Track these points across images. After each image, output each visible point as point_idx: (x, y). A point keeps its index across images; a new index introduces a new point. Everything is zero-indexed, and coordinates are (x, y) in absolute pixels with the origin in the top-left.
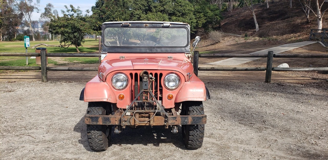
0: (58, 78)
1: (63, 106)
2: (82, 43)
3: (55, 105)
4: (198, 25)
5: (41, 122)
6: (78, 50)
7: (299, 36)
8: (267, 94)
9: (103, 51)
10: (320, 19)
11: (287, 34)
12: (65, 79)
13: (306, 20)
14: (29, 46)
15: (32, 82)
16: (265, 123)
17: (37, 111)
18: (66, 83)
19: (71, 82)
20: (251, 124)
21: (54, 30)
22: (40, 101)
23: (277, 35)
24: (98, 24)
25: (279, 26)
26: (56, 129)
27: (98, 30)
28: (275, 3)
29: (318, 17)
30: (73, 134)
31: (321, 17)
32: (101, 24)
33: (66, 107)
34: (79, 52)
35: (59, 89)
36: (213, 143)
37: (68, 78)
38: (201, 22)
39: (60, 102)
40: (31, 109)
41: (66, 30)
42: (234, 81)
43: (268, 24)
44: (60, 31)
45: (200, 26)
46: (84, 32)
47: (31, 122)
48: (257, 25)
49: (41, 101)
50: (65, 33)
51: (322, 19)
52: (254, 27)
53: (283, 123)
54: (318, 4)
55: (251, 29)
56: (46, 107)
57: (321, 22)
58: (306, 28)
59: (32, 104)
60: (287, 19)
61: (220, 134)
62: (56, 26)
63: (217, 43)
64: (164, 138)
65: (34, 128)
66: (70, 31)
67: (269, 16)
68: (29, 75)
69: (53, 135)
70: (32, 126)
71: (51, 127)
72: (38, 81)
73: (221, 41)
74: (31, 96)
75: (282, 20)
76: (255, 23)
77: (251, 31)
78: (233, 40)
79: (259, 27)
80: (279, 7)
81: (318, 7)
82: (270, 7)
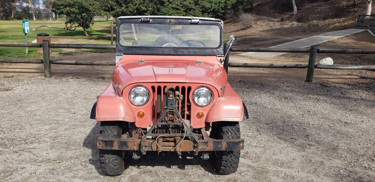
0: (64, 72)
1: (70, 112)
2: (91, 25)
3: (61, 110)
4: (227, 5)
5: (45, 133)
6: (86, 33)
7: (344, 21)
8: (309, 98)
9: (118, 51)
10: (369, 2)
11: (330, 18)
12: (71, 73)
13: (352, 3)
14: (29, 31)
15: (33, 77)
16: (308, 138)
17: (39, 117)
18: (73, 79)
19: (79, 79)
20: (292, 140)
21: (58, 10)
22: (42, 103)
23: (319, 20)
24: (109, 4)
25: (321, 9)
26: (62, 143)
27: (110, 11)
30: (82, 150)
32: (113, 4)
33: (74, 113)
34: (87, 36)
35: (65, 88)
36: (249, 166)
37: (76, 73)
38: (230, 2)
39: (66, 106)
40: (32, 115)
41: (72, 10)
42: (270, 79)
43: (308, 6)
44: (65, 11)
45: (229, 6)
46: (93, 13)
47: (32, 133)
48: (295, 8)
49: (44, 104)
50: (71, 13)
52: (292, 9)
53: (329, 139)
55: (287, 12)
56: (49, 113)
57: (370, 5)
58: (352, 12)
59: (33, 107)
61: (256, 154)
62: (61, 5)
63: (249, 28)
64: (190, 158)
65: (36, 141)
66: (77, 11)
68: (29, 68)
69: (59, 152)
70: (34, 138)
71: (56, 141)
72: (39, 75)
73: (254, 26)
74: (32, 97)
75: (324, 1)
76: (293, 5)
77: (288, 15)
78: (267, 25)
79: (297, 10)
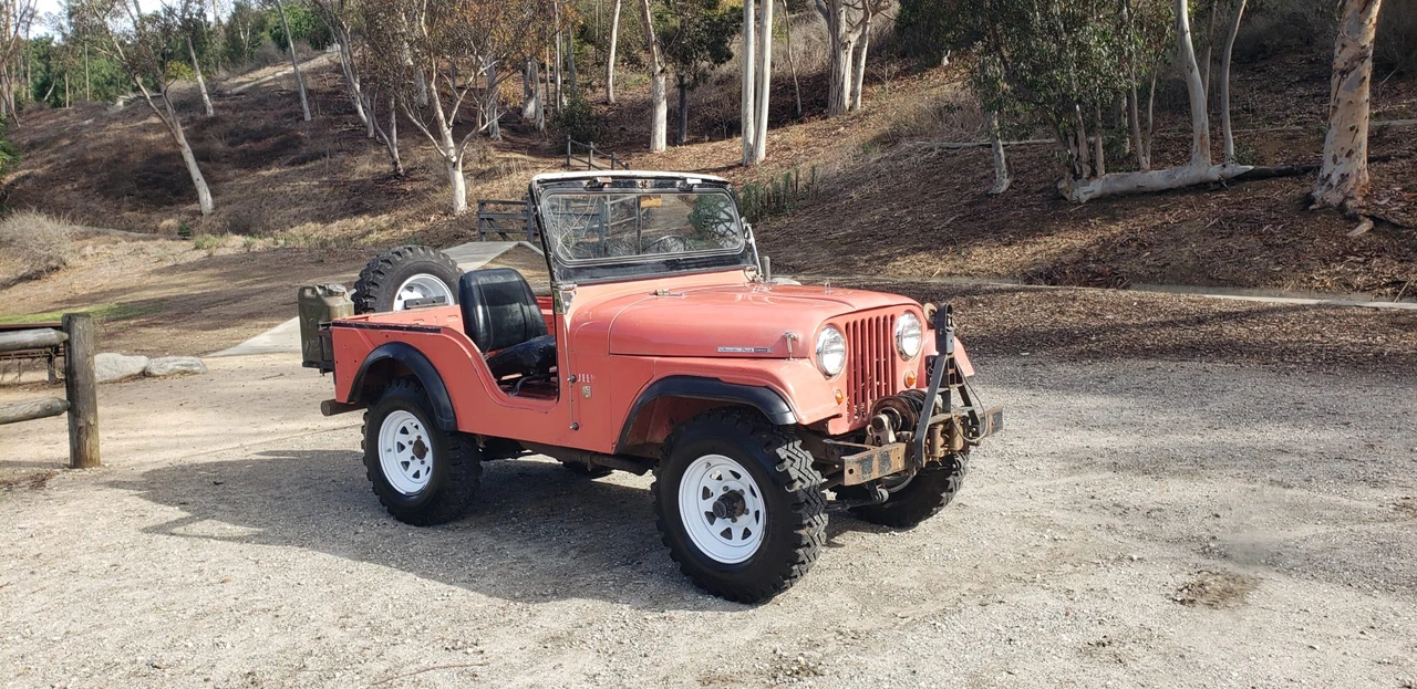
10: (455, 165)
13: (390, 168)
28: (228, 96)
29: (447, 159)
31: (458, 157)
43: (242, 180)
48: (203, 187)
51: (460, 164)
52: (187, 192)
54: (441, 115)
57: (459, 176)
60: (312, 160)
63: (58, 268)
67: (232, 149)
73: (71, 261)
75: (292, 164)
76: (194, 179)
77: (181, 213)
78: (136, 253)
79: (212, 196)
80: (255, 113)
81: (444, 125)
82: (221, 113)
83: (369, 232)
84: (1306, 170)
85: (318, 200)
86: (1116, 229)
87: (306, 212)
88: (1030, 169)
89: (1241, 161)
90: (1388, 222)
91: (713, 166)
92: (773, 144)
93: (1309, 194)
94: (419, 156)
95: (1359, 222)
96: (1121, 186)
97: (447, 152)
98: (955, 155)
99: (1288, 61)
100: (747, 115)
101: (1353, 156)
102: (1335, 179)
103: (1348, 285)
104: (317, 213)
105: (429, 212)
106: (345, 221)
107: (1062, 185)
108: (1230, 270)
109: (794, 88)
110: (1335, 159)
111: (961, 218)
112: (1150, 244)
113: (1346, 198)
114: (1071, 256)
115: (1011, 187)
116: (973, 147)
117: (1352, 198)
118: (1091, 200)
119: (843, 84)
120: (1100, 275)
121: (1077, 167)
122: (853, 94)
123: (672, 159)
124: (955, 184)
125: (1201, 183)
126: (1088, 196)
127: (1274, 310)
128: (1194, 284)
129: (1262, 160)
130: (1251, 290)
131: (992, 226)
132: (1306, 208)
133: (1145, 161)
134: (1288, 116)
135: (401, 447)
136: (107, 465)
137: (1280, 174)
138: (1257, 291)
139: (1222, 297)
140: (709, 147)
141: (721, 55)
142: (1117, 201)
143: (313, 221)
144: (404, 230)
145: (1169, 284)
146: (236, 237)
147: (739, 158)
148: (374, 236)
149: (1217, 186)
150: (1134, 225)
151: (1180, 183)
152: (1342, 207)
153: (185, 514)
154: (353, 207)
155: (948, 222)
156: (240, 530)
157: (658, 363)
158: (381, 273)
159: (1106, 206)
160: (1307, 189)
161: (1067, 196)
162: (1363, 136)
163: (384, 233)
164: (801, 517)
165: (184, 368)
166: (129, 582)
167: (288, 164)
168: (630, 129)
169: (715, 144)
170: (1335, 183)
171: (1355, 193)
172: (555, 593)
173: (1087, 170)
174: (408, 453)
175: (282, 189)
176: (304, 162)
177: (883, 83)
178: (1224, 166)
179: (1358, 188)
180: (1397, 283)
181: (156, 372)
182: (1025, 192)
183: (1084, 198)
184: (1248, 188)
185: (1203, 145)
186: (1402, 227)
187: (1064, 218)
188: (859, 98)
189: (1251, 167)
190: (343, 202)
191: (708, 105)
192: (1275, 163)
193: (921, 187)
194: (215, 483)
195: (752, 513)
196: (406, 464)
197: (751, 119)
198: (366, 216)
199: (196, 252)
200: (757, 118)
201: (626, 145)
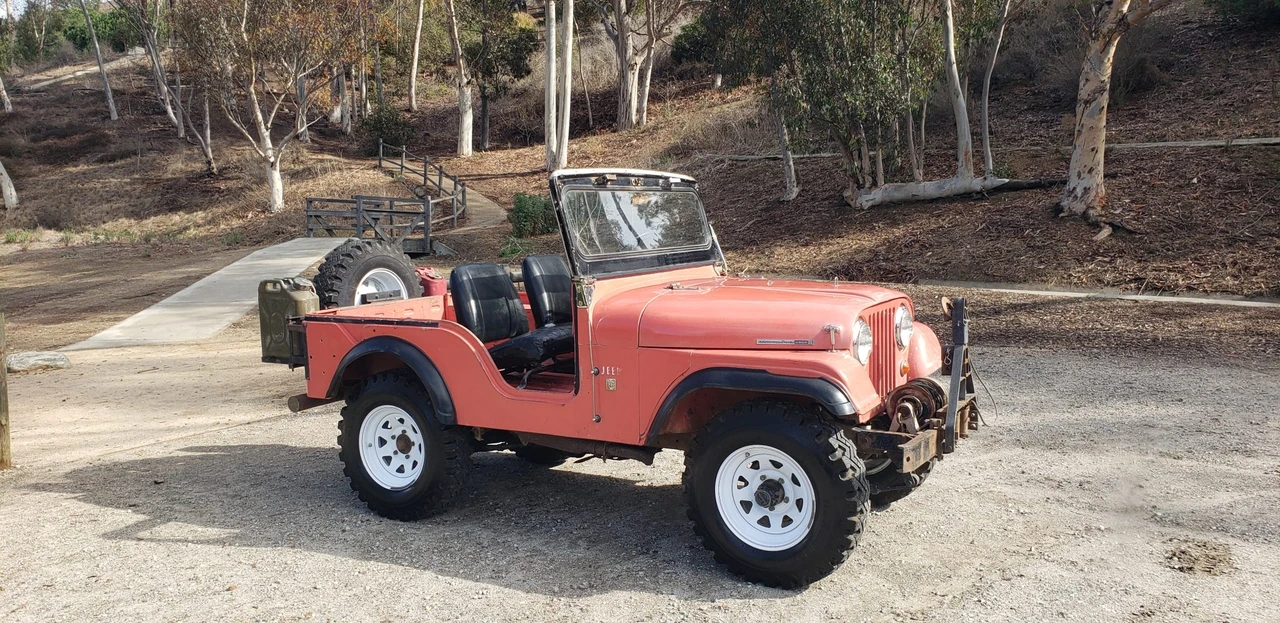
7: (211, 222)
10: (273, 165)
11: (154, 213)
28: (27, 92)
29: (266, 159)
31: (276, 157)
43: (47, 175)
48: (8, 182)
51: (278, 165)
54: (260, 117)
57: (276, 175)
60: (121, 158)
67: (35, 145)
75: (101, 161)
79: (16, 190)
80: (58, 111)
81: (263, 127)
82: (20, 109)
83: (186, 228)
84: (1052, 184)
85: (131, 197)
86: (898, 232)
87: (119, 208)
88: (815, 180)
89: (999, 175)
90: (1124, 228)
91: (518, 170)
92: (573, 152)
93: (1058, 204)
94: (232, 155)
95: (1101, 229)
96: (898, 195)
97: (265, 153)
98: (744, 166)
99: (1017, 92)
100: (549, 126)
101: (1094, 173)
102: (1079, 192)
103: (1100, 281)
104: (131, 209)
105: (246, 209)
106: (160, 218)
107: (847, 193)
108: (1002, 267)
109: (586, 103)
110: (1079, 175)
111: (759, 222)
112: (931, 245)
113: (1088, 208)
114: (863, 255)
115: (799, 195)
116: (760, 160)
117: (1093, 208)
118: (872, 207)
119: (630, 101)
120: (891, 272)
121: (860, 178)
122: (639, 111)
123: (479, 163)
124: (749, 192)
125: (964, 194)
126: (870, 204)
127: (1054, 302)
128: (973, 280)
129: (1014, 175)
130: (1021, 285)
131: (788, 229)
132: (1057, 215)
133: (919, 173)
134: (1022, 138)
135: (382, 442)
136: (18, 466)
137: (1031, 186)
138: (1027, 285)
139: (1008, 291)
140: (513, 153)
141: (521, 70)
142: (895, 208)
143: (126, 217)
144: (222, 226)
145: (952, 279)
146: (48, 231)
147: (542, 165)
148: (192, 232)
149: (979, 196)
150: (913, 229)
151: (948, 193)
152: (1085, 215)
153: (141, 517)
154: (167, 204)
155: (748, 225)
156: (213, 532)
157: (695, 355)
158: (343, 267)
159: (887, 211)
160: (1055, 200)
161: (852, 203)
162: (1101, 156)
163: (202, 229)
164: (855, 505)
165: (47, 363)
166: (121, 594)
167: (97, 161)
168: (434, 135)
169: (517, 151)
170: (1079, 195)
171: (1095, 204)
172: (591, 586)
173: (869, 180)
174: (391, 447)
175: (91, 185)
176: (113, 159)
177: (665, 102)
178: (985, 179)
179: (1098, 199)
180: (1138, 280)
181: (16, 368)
182: (813, 199)
183: (866, 205)
184: (1006, 199)
185: (967, 160)
186: (1135, 233)
187: (851, 222)
188: (645, 114)
189: (1007, 180)
190: (158, 198)
191: (507, 115)
192: (1024, 178)
193: (718, 194)
194: (156, 483)
195: (792, 501)
196: (388, 459)
197: (553, 129)
198: (181, 213)
199: (7, 246)
200: (559, 128)
201: (430, 149)
